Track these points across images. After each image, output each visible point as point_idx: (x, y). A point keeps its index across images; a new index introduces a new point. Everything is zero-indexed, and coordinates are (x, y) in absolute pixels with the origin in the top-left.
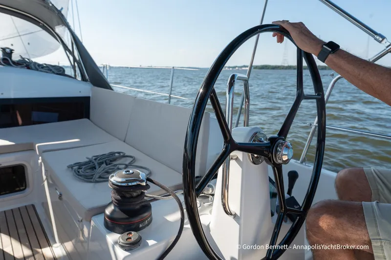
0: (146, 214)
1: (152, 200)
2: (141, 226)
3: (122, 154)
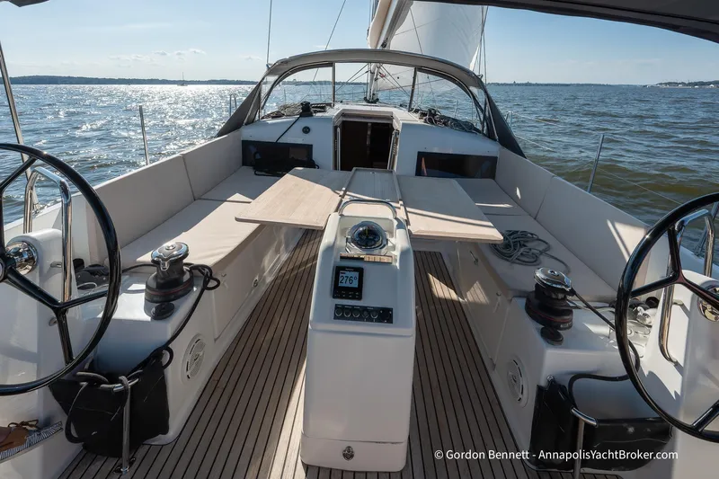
0: (567, 318)
2: (562, 326)
3: (534, 236)
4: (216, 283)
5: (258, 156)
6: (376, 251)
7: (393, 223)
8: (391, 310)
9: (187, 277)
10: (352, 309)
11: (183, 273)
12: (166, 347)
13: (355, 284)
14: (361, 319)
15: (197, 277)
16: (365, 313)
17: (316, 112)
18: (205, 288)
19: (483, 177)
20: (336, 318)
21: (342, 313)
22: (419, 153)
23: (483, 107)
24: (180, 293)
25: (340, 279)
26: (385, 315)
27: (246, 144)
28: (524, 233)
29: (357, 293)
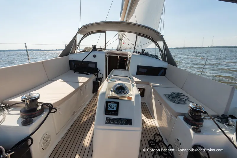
0: (201, 123)
1: (204, 119)
2: (199, 126)
3: (183, 95)
4: (55, 110)
5: (75, 66)
6: (124, 95)
7: (131, 85)
8: (131, 119)
9: (40, 107)
10: (114, 119)
11: (38, 106)
12: (29, 137)
13: (115, 109)
14: (118, 124)
15: (45, 108)
16: (120, 121)
17: (98, 50)
18: (50, 112)
19: (161, 75)
20: (106, 123)
21: (109, 121)
22: (138, 66)
23: (162, 50)
24: (36, 114)
25: (108, 107)
26: (129, 122)
27: (71, 61)
28: (179, 93)
29: (116, 112)
